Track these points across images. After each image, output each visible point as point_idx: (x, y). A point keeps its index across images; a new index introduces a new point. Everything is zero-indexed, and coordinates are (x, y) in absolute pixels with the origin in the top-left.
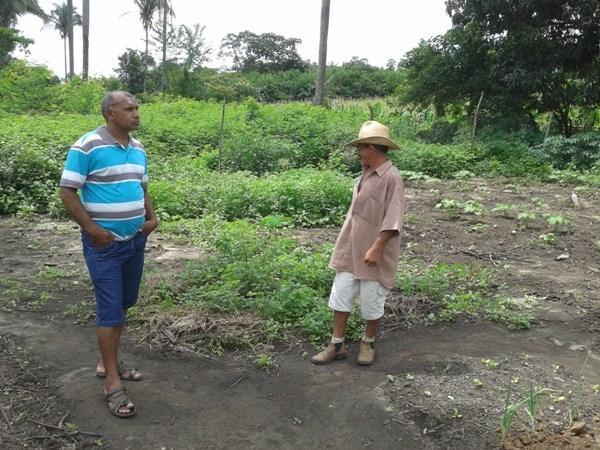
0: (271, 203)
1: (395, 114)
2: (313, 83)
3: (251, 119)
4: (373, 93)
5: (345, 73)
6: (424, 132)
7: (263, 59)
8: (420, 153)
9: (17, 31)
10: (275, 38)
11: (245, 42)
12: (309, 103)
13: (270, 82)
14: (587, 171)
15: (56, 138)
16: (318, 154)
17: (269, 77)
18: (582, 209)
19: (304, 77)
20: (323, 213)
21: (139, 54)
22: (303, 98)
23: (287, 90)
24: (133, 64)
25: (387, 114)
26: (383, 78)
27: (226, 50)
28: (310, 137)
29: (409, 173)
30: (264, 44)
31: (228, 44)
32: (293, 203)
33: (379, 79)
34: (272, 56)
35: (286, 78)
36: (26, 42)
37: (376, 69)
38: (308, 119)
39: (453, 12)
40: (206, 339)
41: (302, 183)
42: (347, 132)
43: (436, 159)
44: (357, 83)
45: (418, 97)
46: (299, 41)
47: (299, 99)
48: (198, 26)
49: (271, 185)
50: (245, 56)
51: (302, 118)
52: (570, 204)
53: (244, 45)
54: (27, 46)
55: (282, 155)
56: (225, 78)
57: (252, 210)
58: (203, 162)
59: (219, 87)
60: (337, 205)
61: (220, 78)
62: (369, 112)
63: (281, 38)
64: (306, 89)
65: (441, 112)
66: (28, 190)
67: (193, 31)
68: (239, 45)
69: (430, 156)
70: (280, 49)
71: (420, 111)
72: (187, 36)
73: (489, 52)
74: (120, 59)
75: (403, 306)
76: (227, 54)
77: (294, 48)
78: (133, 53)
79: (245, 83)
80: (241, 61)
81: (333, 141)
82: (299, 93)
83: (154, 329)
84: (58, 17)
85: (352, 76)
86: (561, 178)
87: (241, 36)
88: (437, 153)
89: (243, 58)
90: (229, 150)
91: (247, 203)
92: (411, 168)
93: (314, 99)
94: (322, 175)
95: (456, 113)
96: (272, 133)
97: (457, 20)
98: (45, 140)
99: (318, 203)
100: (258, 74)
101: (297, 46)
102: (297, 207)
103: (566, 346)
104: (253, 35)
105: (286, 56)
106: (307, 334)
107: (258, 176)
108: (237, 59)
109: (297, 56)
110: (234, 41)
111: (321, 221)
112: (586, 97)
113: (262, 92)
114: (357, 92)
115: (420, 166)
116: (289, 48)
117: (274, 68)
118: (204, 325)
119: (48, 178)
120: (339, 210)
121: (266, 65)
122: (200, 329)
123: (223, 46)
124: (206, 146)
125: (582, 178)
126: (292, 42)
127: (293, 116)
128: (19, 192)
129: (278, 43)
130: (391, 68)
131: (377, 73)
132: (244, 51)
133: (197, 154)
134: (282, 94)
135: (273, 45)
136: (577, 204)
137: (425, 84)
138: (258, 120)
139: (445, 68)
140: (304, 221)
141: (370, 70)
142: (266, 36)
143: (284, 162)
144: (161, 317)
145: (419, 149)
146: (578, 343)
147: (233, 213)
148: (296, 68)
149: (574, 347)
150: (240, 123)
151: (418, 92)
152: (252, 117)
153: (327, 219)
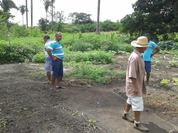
0: (87, 59)
1: (119, 36)
2: (95, 27)
3: (80, 38)
4: (113, 30)
5: (104, 24)
6: (127, 41)
7: (80, 20)
8: (125, 46)
9: (10, 14)
10: (84, 14)
11: (75, 15)
12: (94, 33)
13: (83, 27)
14: (170, 51)
15: (32, 43)
16: (98, 47)
17: (82, 25)
18: (167, 60)
19: (92, 25)
20: (100, 61)
21: (44, 19)
22: (92, 31)
23: (88, 29)
24: (43, 22)
25: (116, 36)
26: (115, 25)
27: (69, 18)
28: (95, 42)
29: (122, 51)
30: (81, 16)
31: (70, 16)
32: (92, 58)
33: (114, 26)
34: (83, 19)
35: (87, 26)
36: (13, 17)
37: (114, 23)
38: (95, 38)
39: (134, 8)
40: (77, 83)
41: (94, 54)
42: (105, 41)
43: (129, 48)
44: (108, 27)
45: (125, 31)
46: (91, 15)
47: (91, 32)
48: (62, 11)
49: (86, 54)
50: (75, 19)
51: (93, 37)
52: (163, 59)
53: (75, 16)
54: (13, 18)
55: (88, 47)
56: (69, 26)
57: (82, 60)
58: (68, 49)
59: (68, 29)
60: (103, 59)
61: (68, 26)
62: (111, 35)
63: (86, 14)
64: (93, 29)
65: (131, 35)
66: (27, 56)
67: (61, 13)
68: (73, 16)
69: (128, 47)
70: (85, 17)
71: (125, 35)
72: (59, 14)
73: (144, 19)
74: (39, 21)
75: (118, 78)
76: (70, 19)
77: (89, 17)
78: (43, 19)
79: (75, 27)
80: (74, 21)
81: (102, 43)
82: (91, 30)
83: (66, 82)
84: (21, 9)
85: (106, 25)
86: (163, 52)
87: (74, 14)
88: (130, 46)
89: (74, 20)
90: (75, 46)
91: (81, 59)
92: (123, 50)
93: (96, 32)
94: (99, 52)
95: (136, 35)
96: (85, 41)
97: (135, 9)
98: (29, 44)
99: (98, 59)
100: (79, 24)
101: (90, 16)
102: (93, 59)
103: (152, 85)
104: (77, 13)
105: (87, 19)
106: (98, 83)
107: (83, 52)
108: (73, 20)
109: (90, 19)
110: (72, 15)
111: (99, 63)
112: (170, 31)
113: (80, 30)
114: (108, 29)
115: (125, 50)
116: (88, 17)
117: (84, 23)
118: (76, 80)
119: (31, 53)
120: (103, 60)
121: (81, 22)
122: (76, 81)
123: (69, 16)
124: (69, 45)
125: (168, 52)
126: (89, 15)
127: (91, 37)
128: (25, 57)
129: (85, 15)
130: (118, 22)
131: (114, 24)
132: (75, 18)
133: (66, 47)
134: (86, 30)
135: (83, 16)
136: (165, 59)
137: (127, 27)
138: (82, 38)
139: (132, 23)
140: (95, 63)
141: (112, 23)
142: (81, 13)
143: (89, 49)
144: (67, 80)
145: (124, 45)
146: (155, 84)
147: (78, 61)
148: (90, 23)
149: (154, 85)
150: (77, 39)
151: (125, 30)
152: (80, 37)
153: (101, 62)
